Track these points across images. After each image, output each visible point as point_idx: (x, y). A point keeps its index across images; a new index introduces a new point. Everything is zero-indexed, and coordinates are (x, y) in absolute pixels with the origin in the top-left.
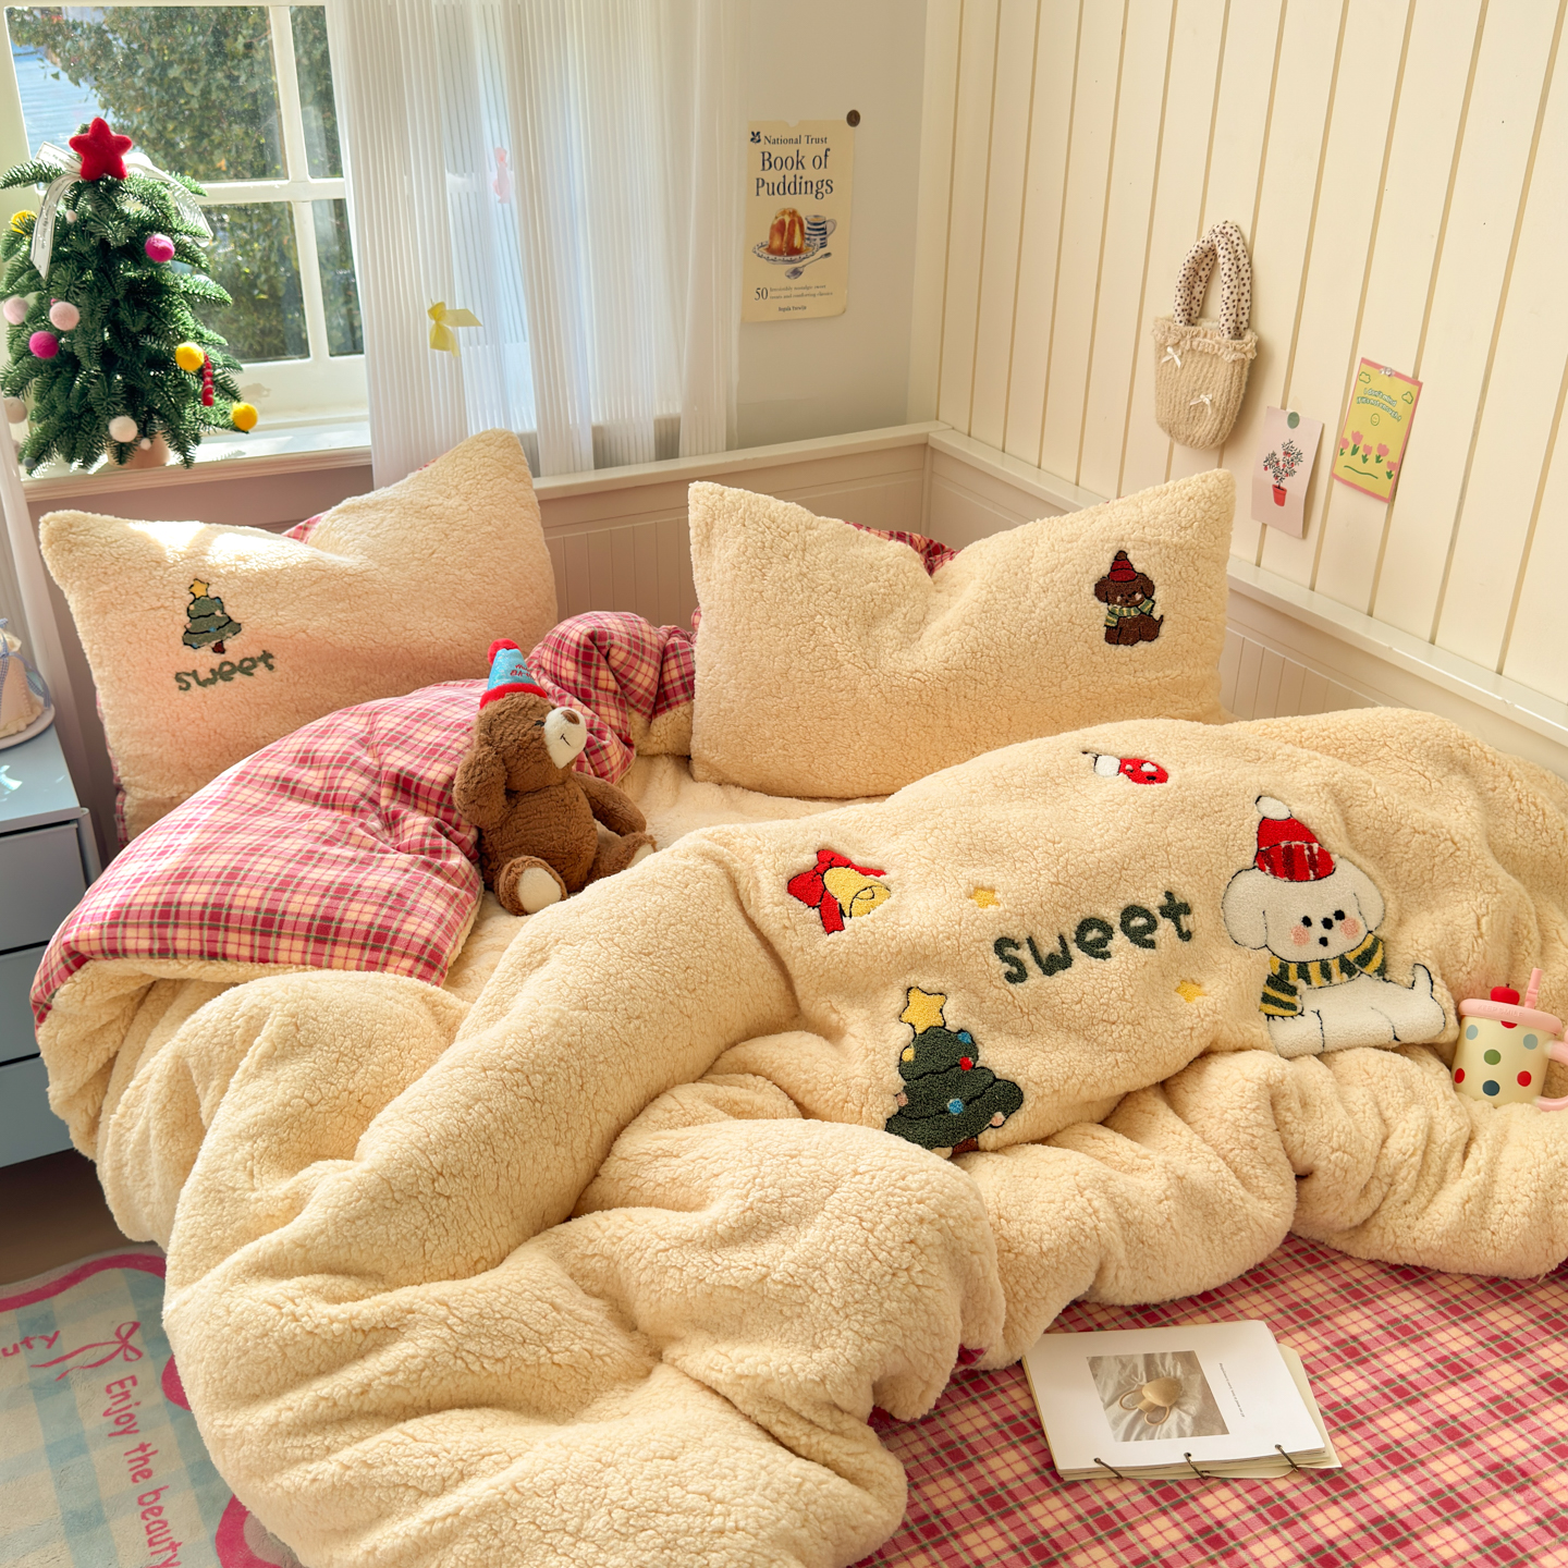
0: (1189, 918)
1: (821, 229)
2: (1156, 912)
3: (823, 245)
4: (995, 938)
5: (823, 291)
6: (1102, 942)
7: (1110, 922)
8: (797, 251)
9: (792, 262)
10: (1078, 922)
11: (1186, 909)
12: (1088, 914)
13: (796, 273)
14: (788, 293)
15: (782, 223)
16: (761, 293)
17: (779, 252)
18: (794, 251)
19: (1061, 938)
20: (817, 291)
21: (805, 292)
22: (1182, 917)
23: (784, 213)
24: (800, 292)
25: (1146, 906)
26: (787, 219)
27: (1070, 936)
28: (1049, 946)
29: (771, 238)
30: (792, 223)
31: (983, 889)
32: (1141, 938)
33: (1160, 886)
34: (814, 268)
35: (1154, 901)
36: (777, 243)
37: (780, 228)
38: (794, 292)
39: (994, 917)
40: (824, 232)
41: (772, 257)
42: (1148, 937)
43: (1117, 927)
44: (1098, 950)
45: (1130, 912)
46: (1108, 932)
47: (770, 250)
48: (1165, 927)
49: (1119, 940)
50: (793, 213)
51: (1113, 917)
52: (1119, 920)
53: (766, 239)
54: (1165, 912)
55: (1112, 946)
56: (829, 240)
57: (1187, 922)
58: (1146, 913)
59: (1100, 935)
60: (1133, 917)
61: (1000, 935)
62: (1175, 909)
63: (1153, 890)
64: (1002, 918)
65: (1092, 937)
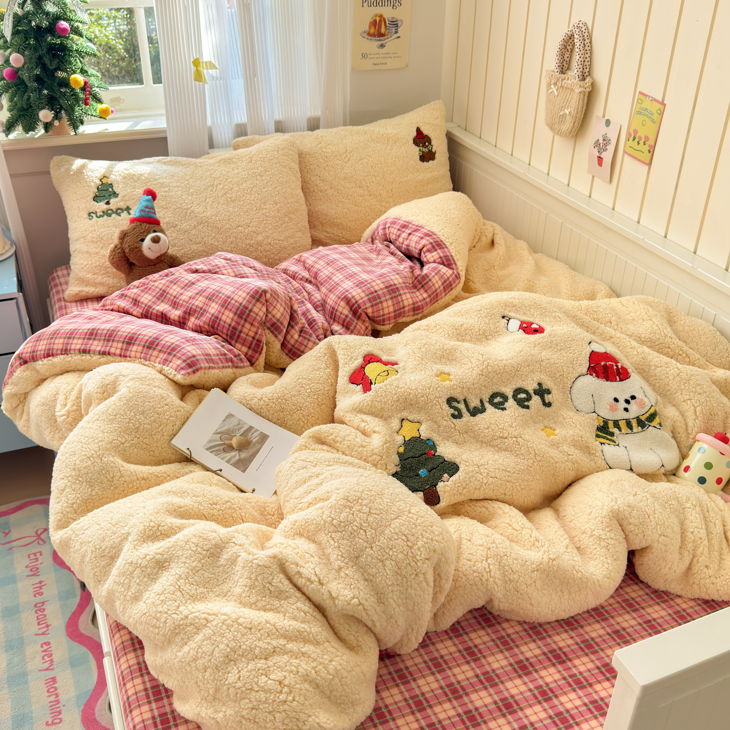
0: (550, 396)
1: (395, 24)
2: (532, 392)
3: (396, 32)
4: (447, 397)
5: (396, 55)
6: (502, 403)
7: (507, 394)
8: (383, 35)
9: (380, 40)
10: (491, 393)
11: (549, 392)
12: (496, 390)
13: (382, 46)
14: (378, 56)
15: (375, 21)
16: (364, 56)
17: (373, 35)
18: (381, 35)
19: (481, 401)
20: (392, 55)
21: (387, 56)
22: (546, 395)
23: (376, 16)
24: (384, 56)
25: (526, 389)
26: (378, 19)
27: (486, 399)
28: (474, 403)
29: (370, 28)
30: (380, 21)
31: (444, 373)
32: (523, 404)
33: (535, 379)
34: (391, 43)
35: (531, 386)
36: (372, 31)
37: (374, 23)
38: (381, 56)
39: (448, 387)
40: (397, 26)
41: (370, 38)
42: (526, 403)
43: (510, 396)
44: (500, 406)
45: (518, 391)
46: (505, 398)
47: (369, 34)
48: (536, 399)
49: (511, 403)
50: (381, 16)
51: (509, 392)
52: (512, 394)
53: (367, 28)
54: (536, 392)
55: (507, 405)
56: (399, 30)
57: (548, 398)
58: (526, 392)
59: (501, 400)
60: (520, 393)
61: (450, 396)
62: (542, 392)
63: (531, 382)
64: (451, 388)
65: (498, 400)
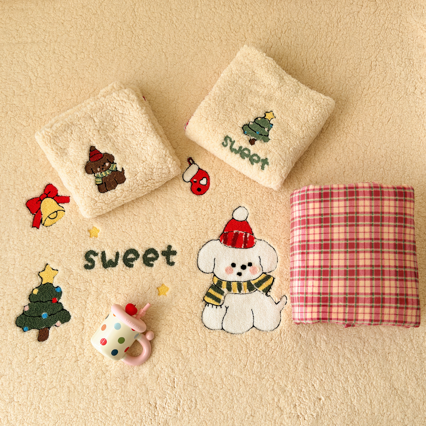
0: (175, 256)
2: (160, 253)
11: (174, 253)
19: (117, 254)
22: (171, 256)
25: (157, 249)
28: (109, 256)
32: (149, 263)
33: (167, 242)
35: (160, 248)
43: (141, 256)
44: (128, 263)
45: (150, 250)
46: (137, 257)
51: (142, 251)
52: (143, 253)
54: (164, 253)
55: (135, 263)
57: (173, 258)
58: (155, 252)
59: (133, 257)
60: (150, 253)
62: (169, 253)
65: (130, 257)
